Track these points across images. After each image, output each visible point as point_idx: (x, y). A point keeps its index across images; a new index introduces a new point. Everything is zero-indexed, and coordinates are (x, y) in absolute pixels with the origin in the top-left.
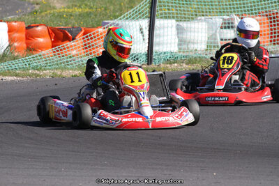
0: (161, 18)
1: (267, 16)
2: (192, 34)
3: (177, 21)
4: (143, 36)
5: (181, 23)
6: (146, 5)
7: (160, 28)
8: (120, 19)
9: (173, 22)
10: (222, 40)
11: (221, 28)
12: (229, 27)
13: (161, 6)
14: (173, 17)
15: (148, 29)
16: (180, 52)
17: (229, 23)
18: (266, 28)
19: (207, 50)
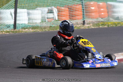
0: (20, 8)
1: (67, 7)
2: (32, 16)
3: (27, 10)
4: (12, 16)
5: (29, 11)
6: (13, 3)
7: (19, 13)
8: (1, 9)
9: (25, 10)
10: (47, 18)
11: (47, 13)
12: (50, 13)
13: (19, 3)
14: (25, 8)
15: (14, 13)
16: (29, 24)
17: (50, 11)
18: (67, 13)
19: (41, 23)
